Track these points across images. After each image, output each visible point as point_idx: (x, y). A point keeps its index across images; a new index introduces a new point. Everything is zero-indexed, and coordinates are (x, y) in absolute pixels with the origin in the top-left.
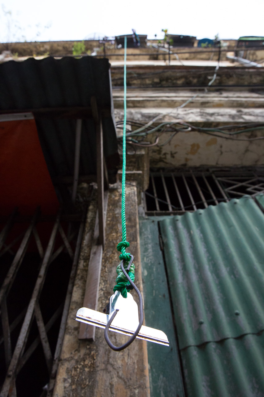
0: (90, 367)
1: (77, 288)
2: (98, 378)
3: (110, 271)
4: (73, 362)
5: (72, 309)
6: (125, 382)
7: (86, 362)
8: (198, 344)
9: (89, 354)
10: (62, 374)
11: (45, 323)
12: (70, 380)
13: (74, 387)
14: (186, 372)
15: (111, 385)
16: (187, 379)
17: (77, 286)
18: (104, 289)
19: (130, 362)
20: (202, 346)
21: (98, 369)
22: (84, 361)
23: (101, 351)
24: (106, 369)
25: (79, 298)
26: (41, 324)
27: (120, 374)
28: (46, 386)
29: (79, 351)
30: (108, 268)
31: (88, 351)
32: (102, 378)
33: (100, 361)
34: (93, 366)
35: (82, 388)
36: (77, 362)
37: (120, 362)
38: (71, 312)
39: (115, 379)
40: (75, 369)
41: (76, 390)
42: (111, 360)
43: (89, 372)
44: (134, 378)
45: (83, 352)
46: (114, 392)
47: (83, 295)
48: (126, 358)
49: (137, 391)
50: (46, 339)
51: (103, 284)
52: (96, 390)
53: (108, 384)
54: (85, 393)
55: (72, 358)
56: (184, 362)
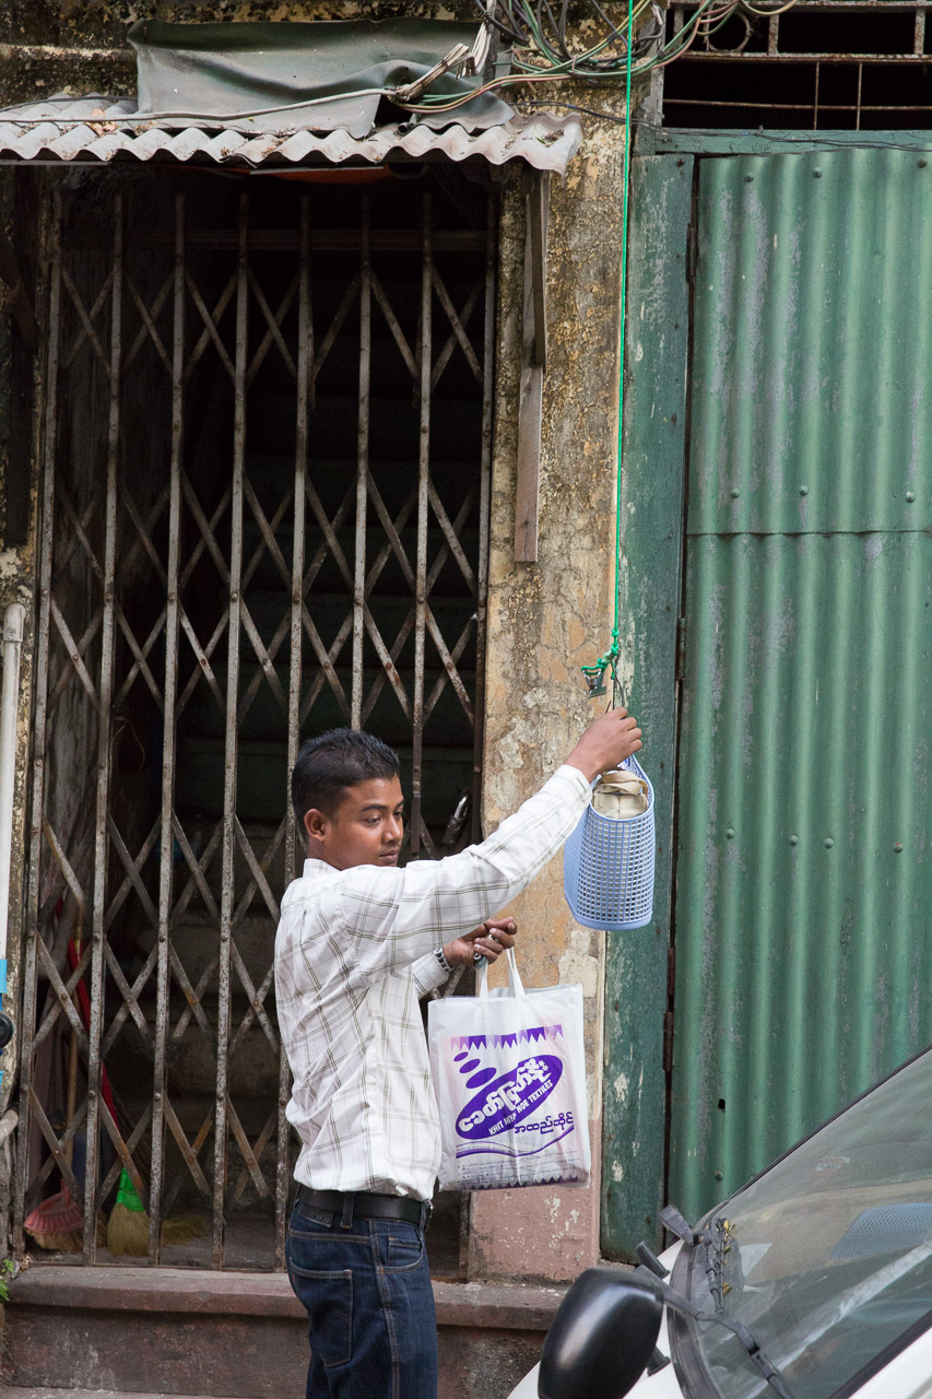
0: (533, 598)
1: (500, 463)
2: (545, 612)
3: (560, 429)
4: (509, 589)
5: (497, 506)
6: (582, 620)
7: (527, 592)
8: (721, 532)
9: (531, 580)
10: (495, 605)
11: (452, 520)
12: (507, 612)
13: (514, 621)
14: (690, 572)
15: (564, 622)
16: (688, 584)
17: (500, 459)
18: (549, 468)
19: (589, 594)
20: (726, 537)
21: (545, 600)
22: (525, 589)
23: (548, 576)
24: (555, 601)
25: (506, 485)
26: (445, 523)
27: (576, 608)
28: (475, 616)
29: (516, 576)
30: (554, 421)
31: (528, 576)
32: (550, 611)
33: (547, 589)
34: (537, 596)
35: (525, 623)
36: (514, 589)
37: (575, 594)
38: (495, 512)
39: (568, 616)
40: (513, 599)
41: (517, 624)
42: (562, 590)
43: (533, 603)
44: (594, 614)
45: (521, 576)
46: (567, 629)
47: (514, 478)
48: (584, 589)
49: (596, 631)
50: (460, 549)
51: (547, 456)
52: (543, 626)
53: (558, 619)
54: (529, 628)
55: (507, 584)
56: (690, 556)
